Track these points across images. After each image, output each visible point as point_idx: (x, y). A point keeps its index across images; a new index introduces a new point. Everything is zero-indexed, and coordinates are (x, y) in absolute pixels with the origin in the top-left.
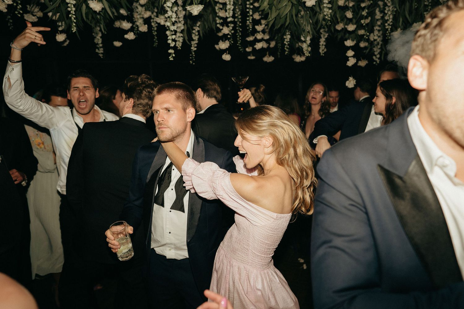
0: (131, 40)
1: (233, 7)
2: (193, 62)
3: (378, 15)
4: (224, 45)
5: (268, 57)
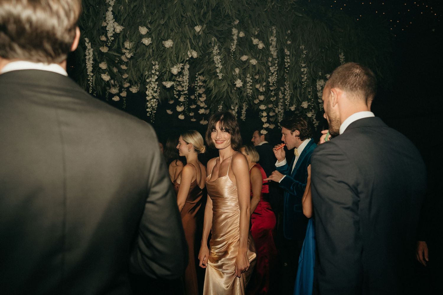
0: (116, 101)
1: (188, 84)
2: (153, 121)
3: (281, 96)
4: (180, 109)
5: (203, 121)
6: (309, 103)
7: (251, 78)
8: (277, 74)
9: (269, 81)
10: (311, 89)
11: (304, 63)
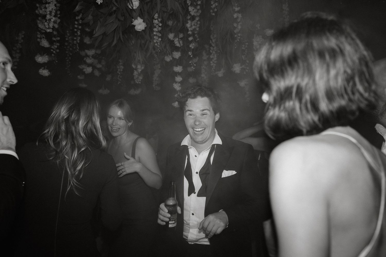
3: (205, 56)
6: (243, 66)
7: (160, 20)
8: (199, 20)
9: (187, 27)
10: (246, 46)
11: (238, 7)
